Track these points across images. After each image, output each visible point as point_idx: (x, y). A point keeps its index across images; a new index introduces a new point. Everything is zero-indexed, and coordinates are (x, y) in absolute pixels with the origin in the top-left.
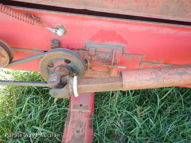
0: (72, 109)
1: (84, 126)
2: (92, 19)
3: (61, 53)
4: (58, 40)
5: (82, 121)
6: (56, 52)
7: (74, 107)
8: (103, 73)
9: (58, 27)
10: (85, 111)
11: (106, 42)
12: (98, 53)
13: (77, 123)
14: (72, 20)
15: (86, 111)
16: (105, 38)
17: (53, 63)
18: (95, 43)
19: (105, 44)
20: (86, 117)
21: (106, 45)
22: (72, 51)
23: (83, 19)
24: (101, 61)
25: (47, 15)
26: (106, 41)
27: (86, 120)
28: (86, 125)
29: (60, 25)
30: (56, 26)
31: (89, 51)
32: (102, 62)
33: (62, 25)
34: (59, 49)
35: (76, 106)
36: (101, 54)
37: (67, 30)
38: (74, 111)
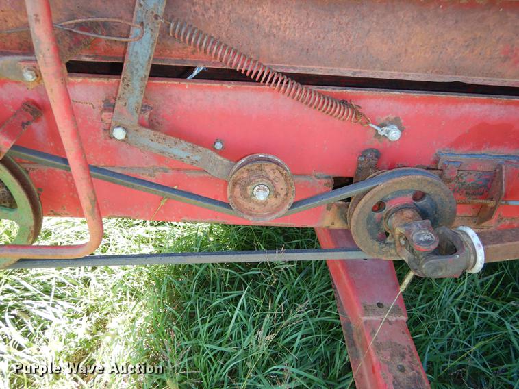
0: (363, 315)
1: (410, 354)
2: (467, 101)
3: (419, 177)
4: (376, 150)
5: (399, 343)
6: (407, 177)
7: (366, 309)
8: (462, 219)
9: (387, 123)
10: (395, 318)
11: (484, 149)
12: (462, 174)
13: (390, 349)
14: (422, 106)
15: (398, 317)
16: (485, 139)
17: (386, 201)
18: (460, 151)
19: (483, 152)
20: (403, 333)
21: (484, 154)
22: (428, 171)
23: (448, 102)
24: (464, 192)
25: (371, 98)
26: (484, 146)
27: (408, 341)
28: (413, 352)
29: (392, 117)
30: (382, 120)
31: (446, 171)
32: (466, 193)
33: (396, 118)
34: (406, 171)
35: (370, 308)
36: (469, 176)
37: (405, 127)
38: (370, 321)
